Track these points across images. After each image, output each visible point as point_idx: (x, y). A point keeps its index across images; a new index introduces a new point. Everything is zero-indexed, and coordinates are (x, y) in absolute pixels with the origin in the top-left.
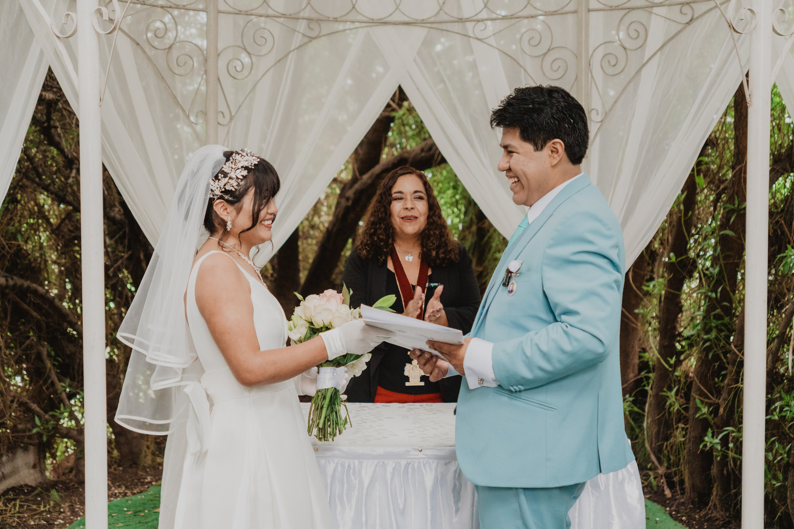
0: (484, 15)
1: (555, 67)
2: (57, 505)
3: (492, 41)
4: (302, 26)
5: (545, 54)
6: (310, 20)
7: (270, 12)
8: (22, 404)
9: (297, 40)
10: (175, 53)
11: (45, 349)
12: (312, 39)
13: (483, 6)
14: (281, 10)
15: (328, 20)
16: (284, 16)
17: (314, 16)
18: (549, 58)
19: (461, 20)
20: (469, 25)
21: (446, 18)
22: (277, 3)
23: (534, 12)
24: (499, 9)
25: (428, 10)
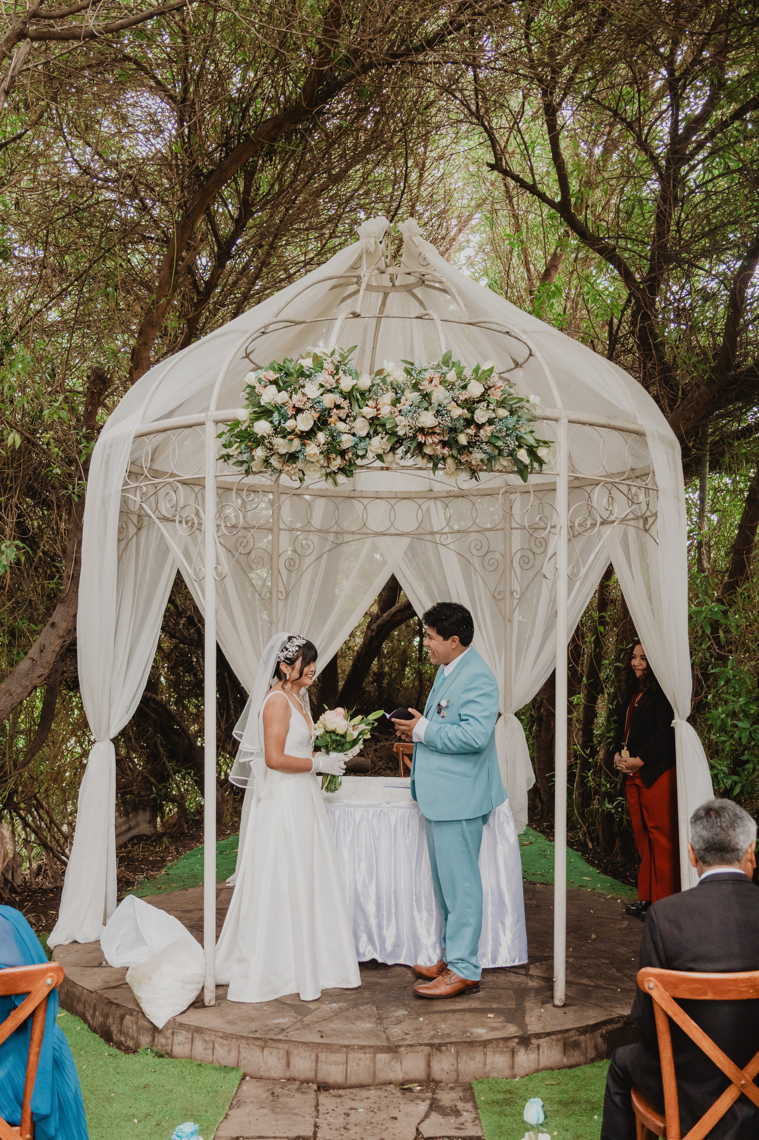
0: (447, 530)
1: (491, 563)
2: (167, 847)
3: (452, 546)
4: (331, 537)
5: (484, 555)
6: (337, 533)
7: (312, 529)
8: (145, 778)
9: (328, 546)
10: (253, 555)
11: (159, 739)
12: (338, 545)
13: (445, 524)
14: (318, 527)
15: (348, 532)
16: (320, 531)
17: (339, 530)
18: (487, 558)
19: (432, 533)
20: (437, 536)
21: (422, 531)
22: (317, 522)
23: (477, 529)
24: (456, 528)
25: (411, 526)
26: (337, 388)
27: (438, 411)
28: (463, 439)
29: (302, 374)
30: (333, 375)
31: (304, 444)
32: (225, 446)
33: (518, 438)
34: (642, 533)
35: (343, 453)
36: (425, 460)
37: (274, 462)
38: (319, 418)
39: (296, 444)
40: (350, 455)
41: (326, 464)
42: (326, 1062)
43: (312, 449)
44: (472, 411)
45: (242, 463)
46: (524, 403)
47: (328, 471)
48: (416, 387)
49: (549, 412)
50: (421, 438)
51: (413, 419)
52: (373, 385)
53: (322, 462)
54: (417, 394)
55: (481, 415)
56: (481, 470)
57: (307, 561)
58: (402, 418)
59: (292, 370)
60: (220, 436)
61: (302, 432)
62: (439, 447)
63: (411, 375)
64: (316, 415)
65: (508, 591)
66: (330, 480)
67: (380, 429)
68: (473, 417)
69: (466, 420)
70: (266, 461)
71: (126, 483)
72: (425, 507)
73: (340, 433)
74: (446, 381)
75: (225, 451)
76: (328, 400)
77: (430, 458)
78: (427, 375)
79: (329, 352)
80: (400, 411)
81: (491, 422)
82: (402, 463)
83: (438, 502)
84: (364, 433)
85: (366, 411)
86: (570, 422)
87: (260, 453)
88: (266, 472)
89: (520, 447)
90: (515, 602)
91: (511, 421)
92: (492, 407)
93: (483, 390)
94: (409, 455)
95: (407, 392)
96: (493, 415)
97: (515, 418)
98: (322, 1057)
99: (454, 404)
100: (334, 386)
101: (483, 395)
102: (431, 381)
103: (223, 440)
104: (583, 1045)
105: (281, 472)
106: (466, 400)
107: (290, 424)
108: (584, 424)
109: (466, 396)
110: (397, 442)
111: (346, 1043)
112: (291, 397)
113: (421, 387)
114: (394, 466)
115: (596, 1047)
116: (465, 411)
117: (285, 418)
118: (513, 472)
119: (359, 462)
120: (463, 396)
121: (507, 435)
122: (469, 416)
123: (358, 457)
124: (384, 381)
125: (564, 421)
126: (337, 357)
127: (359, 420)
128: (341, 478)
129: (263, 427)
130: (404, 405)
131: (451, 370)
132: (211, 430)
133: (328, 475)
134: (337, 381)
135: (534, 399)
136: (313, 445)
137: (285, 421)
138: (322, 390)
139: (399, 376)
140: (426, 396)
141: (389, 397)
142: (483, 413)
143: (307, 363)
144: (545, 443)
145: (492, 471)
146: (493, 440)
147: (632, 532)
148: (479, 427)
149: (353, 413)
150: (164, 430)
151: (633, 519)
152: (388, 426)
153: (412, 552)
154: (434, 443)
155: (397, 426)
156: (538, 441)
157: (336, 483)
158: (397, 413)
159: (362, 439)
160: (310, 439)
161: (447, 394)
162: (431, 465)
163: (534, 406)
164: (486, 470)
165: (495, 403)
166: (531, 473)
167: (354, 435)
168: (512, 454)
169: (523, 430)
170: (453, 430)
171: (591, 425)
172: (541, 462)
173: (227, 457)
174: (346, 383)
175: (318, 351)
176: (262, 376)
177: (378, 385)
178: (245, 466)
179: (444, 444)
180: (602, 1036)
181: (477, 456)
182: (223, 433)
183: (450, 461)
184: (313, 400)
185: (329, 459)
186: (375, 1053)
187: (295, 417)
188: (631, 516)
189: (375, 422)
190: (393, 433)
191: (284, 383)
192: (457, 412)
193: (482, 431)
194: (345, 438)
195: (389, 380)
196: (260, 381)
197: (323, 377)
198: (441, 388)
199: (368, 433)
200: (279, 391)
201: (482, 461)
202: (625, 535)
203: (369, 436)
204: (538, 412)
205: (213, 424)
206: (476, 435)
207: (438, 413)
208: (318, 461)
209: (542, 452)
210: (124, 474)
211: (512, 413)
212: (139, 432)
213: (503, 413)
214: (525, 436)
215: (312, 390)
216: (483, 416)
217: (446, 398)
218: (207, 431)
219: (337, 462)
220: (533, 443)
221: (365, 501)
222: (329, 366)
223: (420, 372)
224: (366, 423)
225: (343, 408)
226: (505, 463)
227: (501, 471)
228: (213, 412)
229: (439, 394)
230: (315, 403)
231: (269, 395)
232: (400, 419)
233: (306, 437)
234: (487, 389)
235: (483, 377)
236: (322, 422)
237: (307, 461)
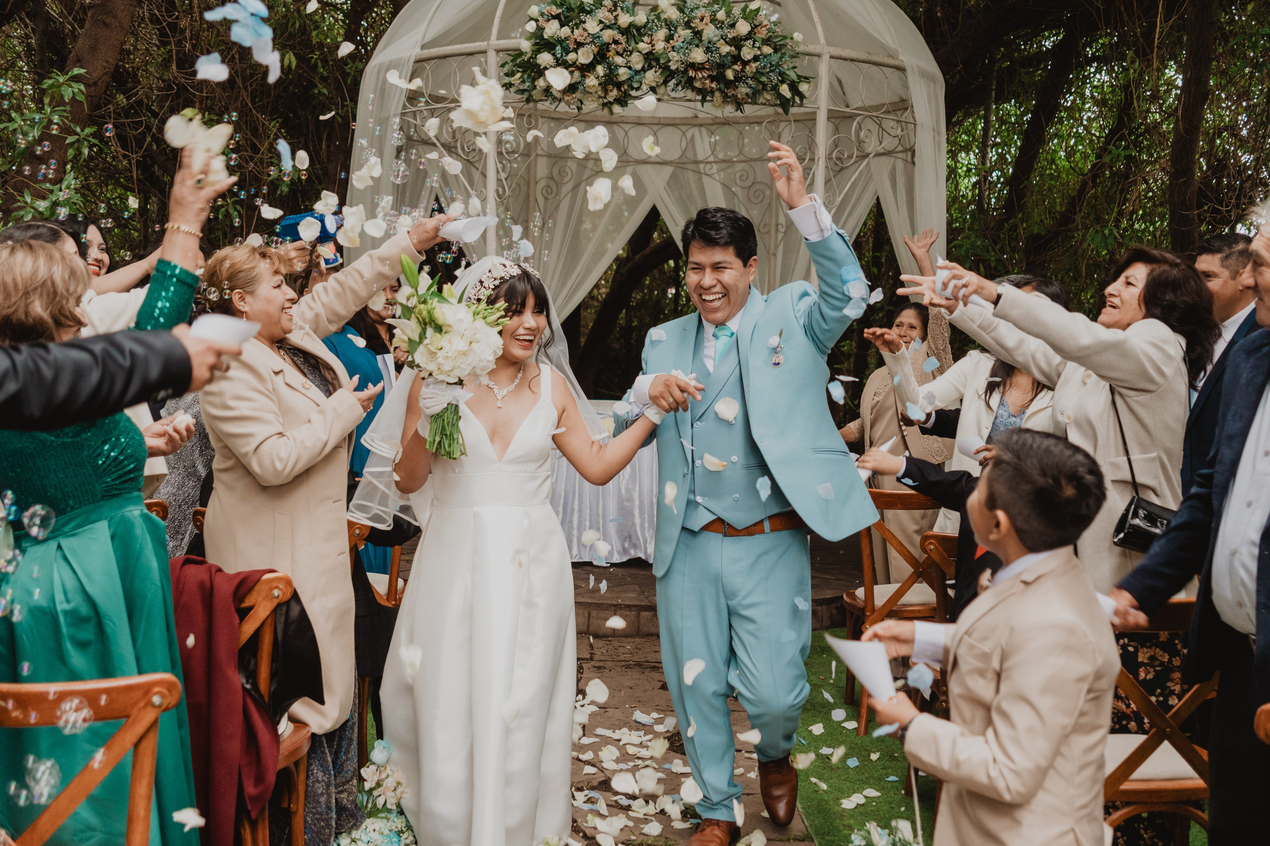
0: (712, 159)
1: (757, 195)
4: (590, 164)
5: (750, 187)
6: (595, 160)
7: (570, 155)
9: (587, 173)
12: (597, 173)
13: (710, 153)
18: (753, 189)
19: (697, 162)
20: (702, 166)
21: (685, 160)
23: (743, 158)
24: (721, 156)
25: (675, 155)
26: (615, 24)
27: (708, 48)
28: (730, 74)
29: (582, 9)
30: (610, 11)
31: (584, 76)
32: (507, 75)
33: (782, 74)
34: (909, 166)
35: (619, 85)
36: (694, 93)
38: (598, 52)
39: (578, 75)
40: (626, 87)
41: (603, 95)
42: (597, 618)
43: (591, 81)
44: (739, 48)
45: (522, 92)
46: (788, 41)
47: (605, 101)
48: (688, 25)
49: (811, 48)
50: (691, 73)
51: (684, 54)
52: (648, 22)
53: (600, 93)
54: (689, 31)
55: (747, 53)
56: (746, 103)
58: (675, 54)
59: (573, 6)
60: (503, 66)
61: (582, 65)
62: (707, 82)
63: (684, 13)
64: (596, 50)
65: (773, 224)
66: (606, 110)
67: (654, 64)
68: (739, 53)
69: (733, 56)
70: (547, 91)
71: (404, 107)
72: (689, 135)
73: (617, 66)
74: (716, 20)
75: (507, 80)
76: (608, 35)
77: (699, 91)
78: (698, 13)
80: (673, 47)
81: (756, 59)
82: (673, 94)
83: (703, 130)
84: (639, 67)
85: (642, 46)
86: (831, 57)
87: (542, 83)
88: (546, 100)
89: (782, 82)
90: (780, 236)
91: (775, 58)
92: (757, 45)
93: (749, 29)
94: (680, 88)
95: (679, 29)
96: (759, 53)
97: (779, 55)
98: (594, 614)
99: (722, 41)
100: (613, 22)
101: (750, 33)
102: (702, 20)
103: (506, 69)
104: (820, 614)
105: (560, 100)
106: (734, 38)
107: (571, 57)
108: (845, 59)
109: (734, 35)
110: (668, 76)
111: (615, 603)
112: (572, 32)
113: (693, 25)
114: (666, 97)
115: (831, 617)
116: (733, 48)
117: (567, 51)
118: (776, 105)
119: (633, 93)
120: (732, 34)
121: (771, 71)
122: (736, 53)
123: (633, 88)
124: (658, 17)
125: (826, 57)
127: (635, 54)
128: (617, 109)
129: (545, 58)
130: (677, 42)
131: (721, 9)
132: (493, 60)
133: (604, 105)
134: (616, 18)
135: (798, 36)
136: (592, 77)
137: (567, 54)
138: (601, 26)
139: (673, 14)
140: (698, 34)
141: (662, 34)
142: (749, 50)
144: (806, 78)
145: (756, 104)
146: (758, 76)
147: (900, 165)
148: (745, 63)
149: (630, 48)
150: (445, 57)
151: (902, 152)
152: (662, 61)
153: (674, 182)
154: (703, 77)
155: (669, 61)
156: (799, 77)
157: (611, 113)
158: (670, 49)
159: (637, 72)
160: (589, 72)
161: (718, 32)
162: (699, 98)
163: (797, 43)
164: (750, 103)
165: (760, 42)
166: (793, 106)
167: (630, 68)
168: (775, 88)
169: (786, 67)
170: (721, 67)
171: (852, 60)
172: (802, 96)
173: (509, 86)
174: (624, 20)
176: (545, 11)
177: (653, 21)
178: (526, 95)
179: (712, 78)
180: (837, 608)
181: (743, 90)
182: (506, 63)
183: (717, 94)
184: (593, 35)
185: (606, 91)
186: (639, 611)
187: (575, 51)
188: (900, 148)
189: (651, 59)
190: (665, 68)
191: (566, 17)
192: (726, 49)
193: (748, 67)
194: (622, 71)
195: (663, 16)
196: (542, 14)
197: (603, 14)
198: (712, 27)
199: (643, 67)
200: (562, 26)
201: (747, 94)
202: (894, 168)
203: (644, 70)
204: (801, 48)
205: (494, 53)
206: (742, 71)
207: (708, 50)
208: (596, 92)
209: (803, 87)
210: (403, 98)
211: (776, 50)
212: (418, 58)
213: (767, 50)
214: (787, 72)
215: (592, 26)
216: (749, 53)
217: (716, 36)
218: (489, 59)
219: (614, 93)
220: (795, 78)
221: (627, 127)
222: (608, 3)
223: (692, 11)
224: (642, 58)
225: (621, 43)
226: (769, 97)
227: (764, 104)
228: (495, 41)
229: (710, 32)
230: (595, 37)
231: (552, 29)
232: (673, 55)
233: (586, 69)
234: (754, 27)
235: (750, 16)
236: (601, 56)
237: (586, 92)
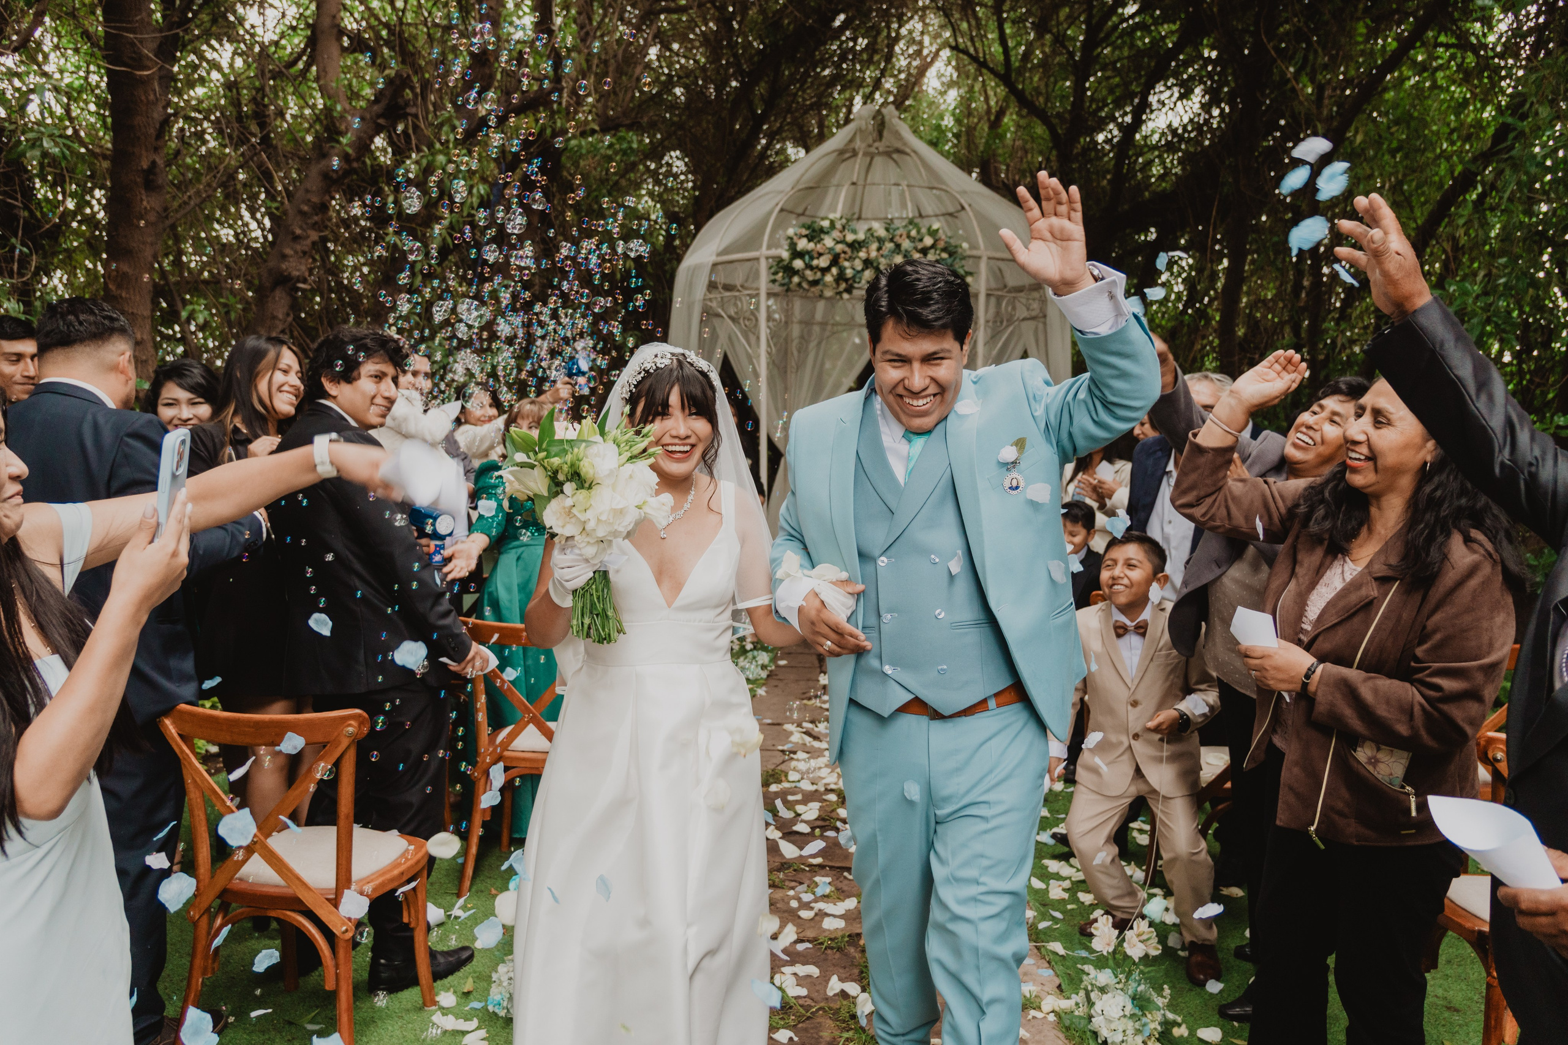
4: (829, 327)
6: (832, 325)
7: (815, 322)
9: (827, 334)
12: (834, 333)
14: (820, 320)
15: (840, 324)
16: (821, 323)
17: (834, 323)
22: (819, 316)
26: (844, 240)
29: (822, 231)
30: (841, 231)
31: (823, 275)
32: (773, 274)
37: (805, 285)
38: (833, 259)
39: (819, 274)
41: (836, 287)
43: (829, 278)
45: (783, 285)
46: (958, 248)
47: (837, 290)
48: (892, 240)
49: (974, 253)
52: (866, 238)
53: (834, 285)
54: (892, 244)
57: (813, 345)
58: (883, 259)
59: (817, 229)
60: (770, 267)
61: (823, 267)
63: (889, 231)
64: (831, 257)
70: (799, 285)
71: (706, 294)
73: (845, 268)
74: (910, 236)
75: (773, 277)
76: (839, 248)
79: (838, 215)
80: (882, 255)
84: (859, 268)
85: (861, 254)
86: (988, 258)
87: (796, 279)
88: (799, 291)
92: (938, 252)
93: (933, 241)
95: (886, 243)
97: (952, 258)
99: (914, 250)
100: (842, 239)
101: (933, 244)
102: (901, 236)
103: (773, 270)
105: (808, 291)
106: (922, 248)
107: (815, 262)
108: (995, 259)
109: (922, 246)
112: (816, 246)
113: (895, 240)
117: (812, 258)
119: (856, 285)
120: (920, 246)
124: (872, 235)
125: (984, 259)
126: (844, 221)
128: (846, 296)
129: (798, 264)
130: (885, 251)
131: (913, 228)
132: (763, 265)
133: (836, 293)
134: (844, 236)
135: (965, 245)
136: (829, 275)
137: (812, 260)
138: (835, 242)
139: (882, 233)
140: (898, 246)
141: (874, 246)
143: (826, 224)
144: (971, 273)
147: (1041, 326)
149: (854, 256)
150: (731, 262)
158: (880, 256)
160: (827, 272)
161: (911, 244)
163: (965, 249)
165: (940, 250)
167: (854, 269)
173: (774, 281)
174: (850, 238)
175: (832, 216)
176: (797, 231)
177: (869, 238)
178: (786, 287)
182: (772, 265)
184: (829, 248)
185: (838, 284)
187: (818, 258)
189: (867, 263)
190: (877, 269)
191: (812, 236)
194: (848, 271)
195: (876, 234)
196: (796, 234)
197: (836, 234)
198: (907, 241)
200: (809, 242)
202: (1036, 329)
204: (969, 253)
205: (765, 259)
207: (905, 256)
208: (831, 285)
210: (705, 289)
211: (951, 255)
212: (714, 262)
213: (945, 255)
215: (828, 242)
217: (910, 247)
218: (761, 263)
219: (843, 286)
221: (854, 302)
222: (838, 225)
223: (895, 230)
224: (861, 262)
225: (848, 253)
228: (764, 251)
229: (906, 244)
230: (831, 249)
231: (803, 244)
232: (882, 261)
233: (825, 271)
234: (936, 241)
235: (933, 233)
236: (835, 261)
237: (825, 285)
